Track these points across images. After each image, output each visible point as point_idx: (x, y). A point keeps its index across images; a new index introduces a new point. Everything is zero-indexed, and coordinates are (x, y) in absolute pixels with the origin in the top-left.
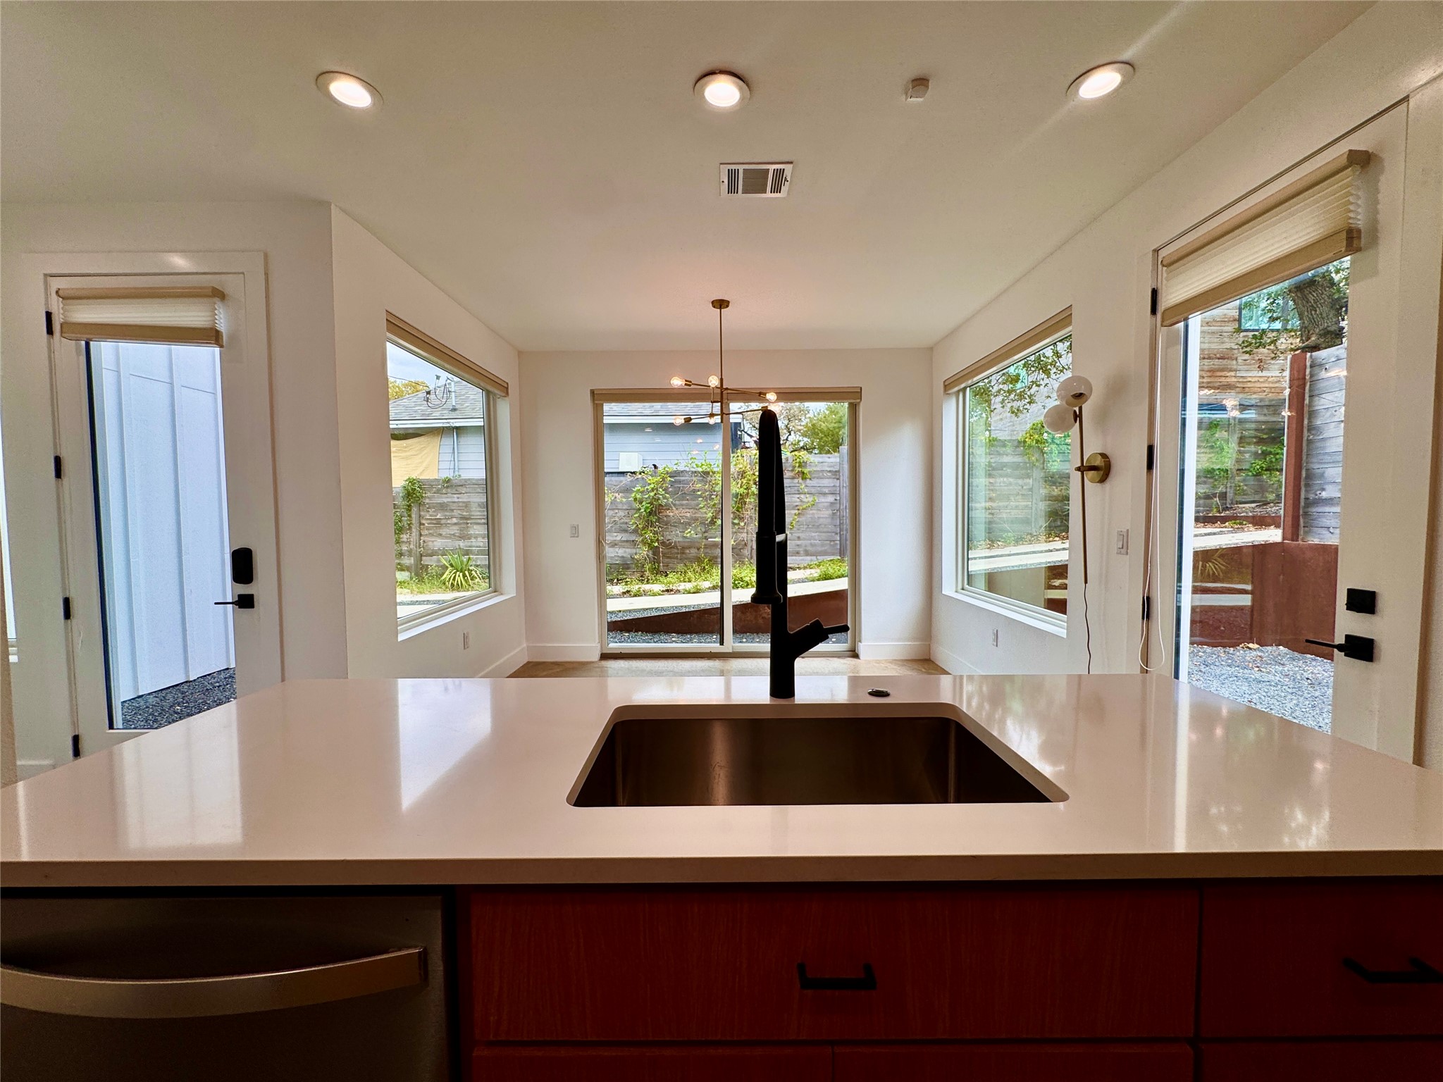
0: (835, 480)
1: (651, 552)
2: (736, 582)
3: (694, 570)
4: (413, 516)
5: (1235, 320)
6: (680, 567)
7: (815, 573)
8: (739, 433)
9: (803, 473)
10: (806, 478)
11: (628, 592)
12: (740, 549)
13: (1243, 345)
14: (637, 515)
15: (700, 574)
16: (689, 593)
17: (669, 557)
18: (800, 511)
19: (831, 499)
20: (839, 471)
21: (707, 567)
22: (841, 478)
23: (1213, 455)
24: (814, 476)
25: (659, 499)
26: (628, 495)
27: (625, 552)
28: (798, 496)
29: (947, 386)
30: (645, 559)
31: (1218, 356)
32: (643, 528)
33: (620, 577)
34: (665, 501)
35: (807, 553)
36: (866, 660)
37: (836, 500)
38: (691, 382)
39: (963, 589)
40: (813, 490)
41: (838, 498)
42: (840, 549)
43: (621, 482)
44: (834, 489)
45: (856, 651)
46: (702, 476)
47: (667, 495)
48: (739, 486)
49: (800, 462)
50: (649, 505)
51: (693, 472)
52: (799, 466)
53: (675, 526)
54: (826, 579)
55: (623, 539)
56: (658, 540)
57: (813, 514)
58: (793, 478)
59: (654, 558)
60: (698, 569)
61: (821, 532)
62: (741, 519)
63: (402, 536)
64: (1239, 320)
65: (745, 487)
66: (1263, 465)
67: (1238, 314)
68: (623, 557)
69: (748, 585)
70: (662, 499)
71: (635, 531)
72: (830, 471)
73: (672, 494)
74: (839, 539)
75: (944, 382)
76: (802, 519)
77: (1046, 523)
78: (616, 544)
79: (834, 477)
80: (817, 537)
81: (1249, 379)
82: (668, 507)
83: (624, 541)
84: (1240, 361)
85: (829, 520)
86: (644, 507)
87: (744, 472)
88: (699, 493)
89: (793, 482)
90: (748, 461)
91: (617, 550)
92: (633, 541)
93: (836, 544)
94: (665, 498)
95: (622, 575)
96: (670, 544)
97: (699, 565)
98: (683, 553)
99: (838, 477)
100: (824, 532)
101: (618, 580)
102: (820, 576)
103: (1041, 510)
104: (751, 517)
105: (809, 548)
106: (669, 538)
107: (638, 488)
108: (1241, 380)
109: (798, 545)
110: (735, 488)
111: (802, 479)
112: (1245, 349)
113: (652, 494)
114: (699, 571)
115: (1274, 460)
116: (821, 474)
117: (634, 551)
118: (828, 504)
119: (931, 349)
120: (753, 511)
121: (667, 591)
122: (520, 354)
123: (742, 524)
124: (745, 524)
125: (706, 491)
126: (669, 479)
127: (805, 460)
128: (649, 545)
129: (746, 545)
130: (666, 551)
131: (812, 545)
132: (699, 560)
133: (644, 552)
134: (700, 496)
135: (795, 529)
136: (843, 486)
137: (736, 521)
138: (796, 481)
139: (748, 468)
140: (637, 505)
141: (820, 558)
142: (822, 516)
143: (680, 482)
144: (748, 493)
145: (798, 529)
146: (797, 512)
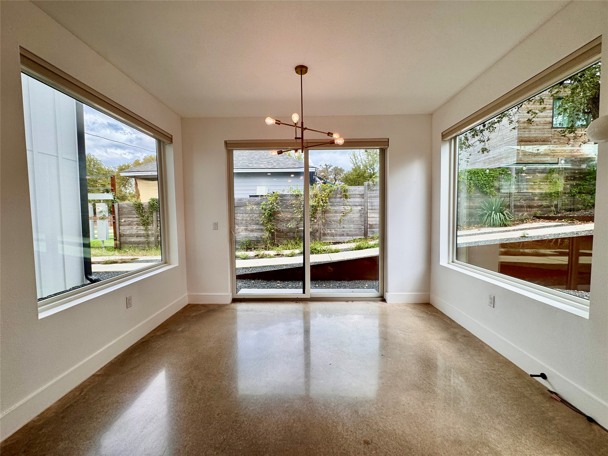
0: (362, 199)
1: (270, 235)
2: (313, 251)
3: (292, 244)
4: (154, 217)
5: (550, 123)
6: (285, 242)
7: (353, 245)
8: (314, 177)
9: (346, 195)
10: (347, 198)
11: (257, 255)
12: (315, 233)
13: (561, 132)
14: (263, 217)
15: (295, 246)
16: (288, 256)
17: (280, 237)
18: (344, 214)
19: (359, 208)
20: (364, 194)
21: (298, 242)
22: (365, 198)
23: (551, 186)
24: (351, 196)
25: (274, 209)
26: (259, 206)
27: (258, 235)
28: (343, 207)
29: (444, 136)
30: (268, 238)
31: (542, 140)
32: (267, 223)
33: (255, 247)
34: (277, 209)
35: (348, 235)
36: (391, 304)
37: (362, 208)
38: (280, 121)
39: (453, 262)
40: (351, 204)
41: (363, 208)
42: (364, 233)
43: (256, 200)
44: (361, 203)
45: (384, 298)
46: (295, 197)
47: (279, 207)
48: (314, 201)
49: (344, 190)
50: (269, 212)
51: (291, 195)
52: (344, 192)
53: (282, 222)
54: (359, 249)
55: (257, 228)
56: (274, 228)
57: (351, 215)
58: (341, 198)
59: (272, 238)
60: (293, 243)
61: (354, 225)
62: (315, 218)
63: (148, 227)
64: (552, 123)
65: (317, 202)
66: (577, 191)
67: (551, 120)
68: (257, 237)
69: (318, 252)
70: (276, 208)
71: (262, 224)
72: (359, 194)
73: (281, 206)
74: (363, 228)
75: (442, 133)
76: (345, 218)
77: (467, 220)
78: (253, 231)
79: (361, 197)
80: (353, 227)
81: (557, 151)
82: (279, 212)
83: (257, 229)
84: (552, 142)
85: (358, 219)
86: (267, 212)
87: (317, 195)
88: (294, 205)
89: (341, 200)
90: (318, 189)
91: (254, 233)
92: (262, 229)
93: (362, 230)
94: (277, 208)
95: (256, 246)
96: (280, 230)
97: (294, 241)
98: (287, 235)
99: (363, 197)
100: (356, 225)
101: (254, 248)
102: (356, 248)
103: (465, 213)
104: (320, 217)
105: (349, 233)
106: (279, 227)
107: (264, 202)
108: (552, 152)
109: (343, 231)
110: (312, 202)
111: (346, 198)
112: (562, 134)
113: (271, 206)
114: (294, 244)
115: (582, 188)
116: (355, 196)
117: (262, 234)
118: (358, 211)
119: (431, 115)
120: (321, 214)
121: (278, 255)
122: (181, 118)
123: (316, 221)
124: (317, 221)
125: (297, 204)
126: (279, 198)
127: (347, 188)
128: (270, 231)
129: (317, 231)
130: (278, 234)
131: (350, 231)
132: (294, 238)
133: (267, 234)
134: (295, 207)
135: (342, 223)
136: (366, 202)
137: (312, 219)
138: (342, 199)
139: (318, 193)
140: (263, 211)
141: (355, 237)
142: (355, 216)
143: (285, 200)
144: (318, 205)
145: (343, 223)
146: (342, 214)
